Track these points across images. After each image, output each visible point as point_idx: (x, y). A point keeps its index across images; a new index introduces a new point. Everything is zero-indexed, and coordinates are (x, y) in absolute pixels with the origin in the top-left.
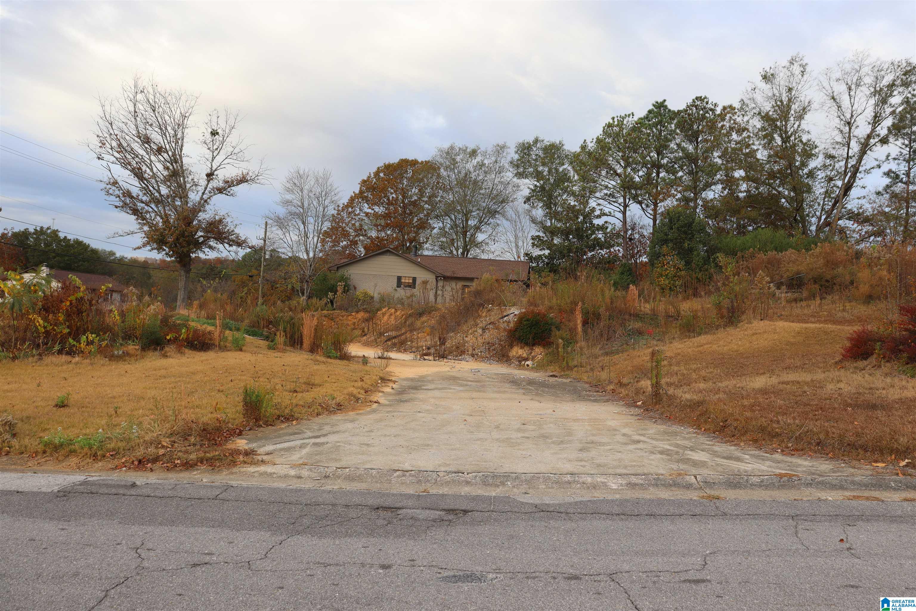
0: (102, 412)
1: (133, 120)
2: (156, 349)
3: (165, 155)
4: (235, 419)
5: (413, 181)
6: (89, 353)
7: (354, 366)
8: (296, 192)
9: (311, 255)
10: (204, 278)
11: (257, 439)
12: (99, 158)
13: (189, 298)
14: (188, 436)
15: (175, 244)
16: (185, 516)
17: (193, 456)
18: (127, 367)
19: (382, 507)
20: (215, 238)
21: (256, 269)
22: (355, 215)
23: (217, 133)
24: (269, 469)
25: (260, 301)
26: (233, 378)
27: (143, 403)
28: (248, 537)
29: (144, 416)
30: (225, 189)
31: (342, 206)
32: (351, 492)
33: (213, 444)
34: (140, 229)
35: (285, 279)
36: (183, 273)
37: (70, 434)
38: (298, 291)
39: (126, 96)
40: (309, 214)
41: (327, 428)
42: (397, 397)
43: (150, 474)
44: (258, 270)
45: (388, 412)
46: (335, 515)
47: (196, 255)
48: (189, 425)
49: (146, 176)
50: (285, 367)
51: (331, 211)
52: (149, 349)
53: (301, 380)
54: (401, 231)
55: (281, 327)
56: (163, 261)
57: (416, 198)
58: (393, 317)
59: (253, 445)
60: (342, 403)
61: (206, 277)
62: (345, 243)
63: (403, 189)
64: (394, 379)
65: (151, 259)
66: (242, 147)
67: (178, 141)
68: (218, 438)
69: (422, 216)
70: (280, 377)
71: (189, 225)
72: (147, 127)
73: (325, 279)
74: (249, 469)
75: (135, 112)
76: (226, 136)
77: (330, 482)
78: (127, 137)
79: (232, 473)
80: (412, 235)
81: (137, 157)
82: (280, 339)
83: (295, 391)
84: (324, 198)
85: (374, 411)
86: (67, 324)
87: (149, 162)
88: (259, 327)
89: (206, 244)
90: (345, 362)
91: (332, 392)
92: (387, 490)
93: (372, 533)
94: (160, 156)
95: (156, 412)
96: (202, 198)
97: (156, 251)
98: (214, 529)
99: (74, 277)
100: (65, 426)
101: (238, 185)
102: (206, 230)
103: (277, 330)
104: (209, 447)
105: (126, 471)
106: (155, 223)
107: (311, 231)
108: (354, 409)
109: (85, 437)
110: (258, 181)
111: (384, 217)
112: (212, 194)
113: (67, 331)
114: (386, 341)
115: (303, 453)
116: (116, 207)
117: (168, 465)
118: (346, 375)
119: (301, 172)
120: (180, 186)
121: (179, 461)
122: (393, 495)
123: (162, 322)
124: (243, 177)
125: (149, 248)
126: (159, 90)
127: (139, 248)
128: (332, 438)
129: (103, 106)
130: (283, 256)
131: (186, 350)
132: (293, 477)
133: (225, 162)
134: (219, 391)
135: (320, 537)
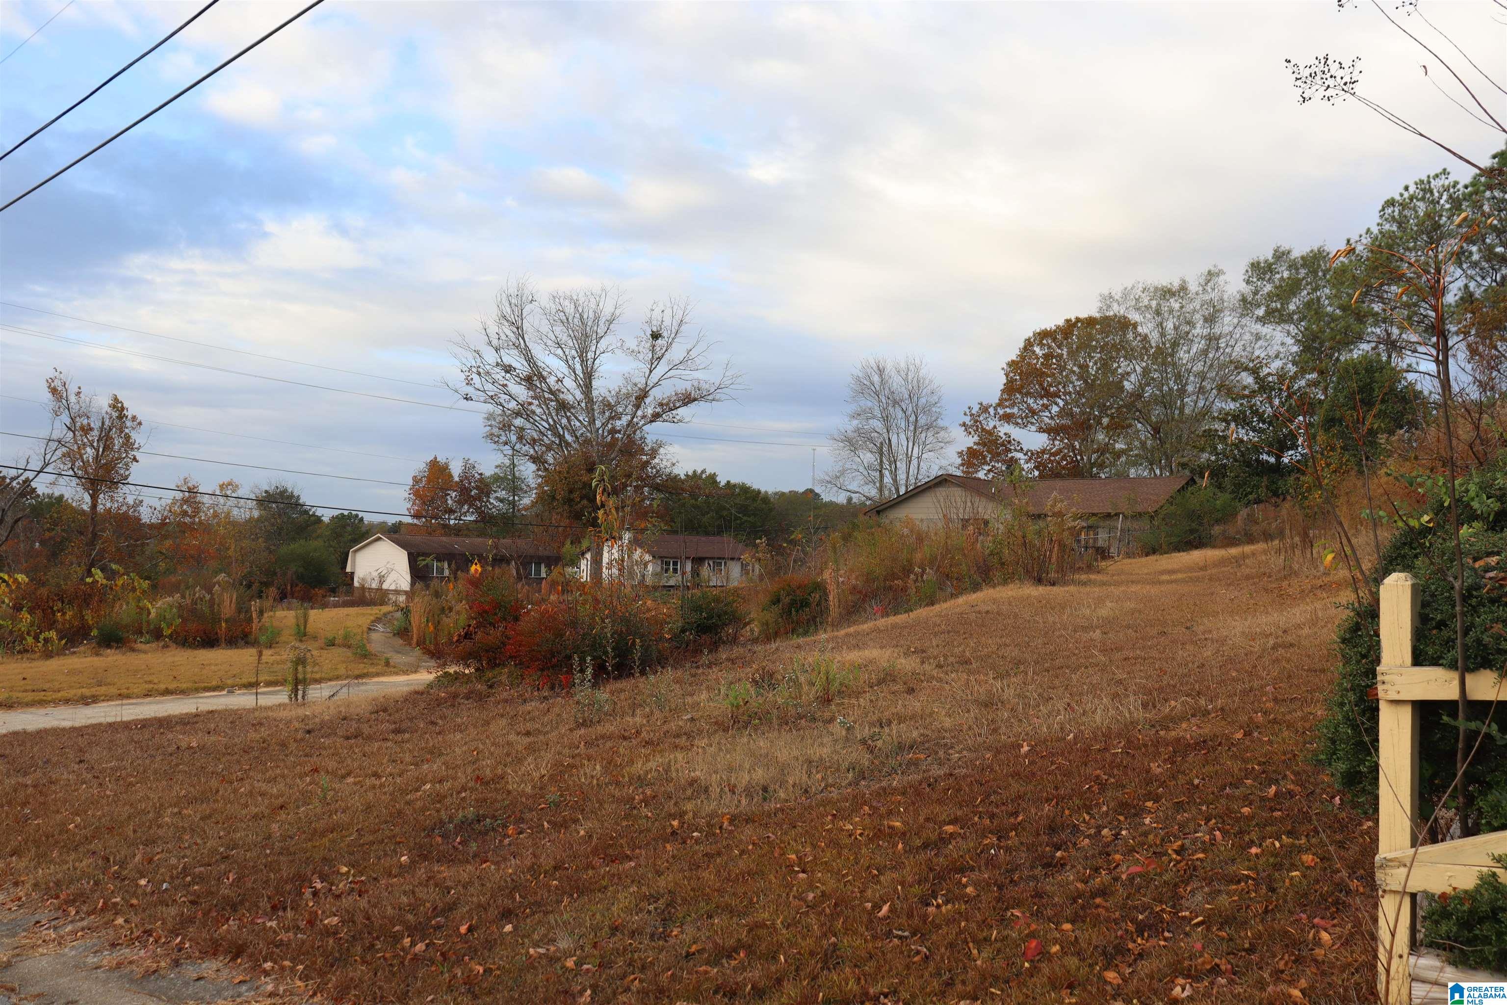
66: (700, 348)
76: (672, 336)
133: (667, 375)
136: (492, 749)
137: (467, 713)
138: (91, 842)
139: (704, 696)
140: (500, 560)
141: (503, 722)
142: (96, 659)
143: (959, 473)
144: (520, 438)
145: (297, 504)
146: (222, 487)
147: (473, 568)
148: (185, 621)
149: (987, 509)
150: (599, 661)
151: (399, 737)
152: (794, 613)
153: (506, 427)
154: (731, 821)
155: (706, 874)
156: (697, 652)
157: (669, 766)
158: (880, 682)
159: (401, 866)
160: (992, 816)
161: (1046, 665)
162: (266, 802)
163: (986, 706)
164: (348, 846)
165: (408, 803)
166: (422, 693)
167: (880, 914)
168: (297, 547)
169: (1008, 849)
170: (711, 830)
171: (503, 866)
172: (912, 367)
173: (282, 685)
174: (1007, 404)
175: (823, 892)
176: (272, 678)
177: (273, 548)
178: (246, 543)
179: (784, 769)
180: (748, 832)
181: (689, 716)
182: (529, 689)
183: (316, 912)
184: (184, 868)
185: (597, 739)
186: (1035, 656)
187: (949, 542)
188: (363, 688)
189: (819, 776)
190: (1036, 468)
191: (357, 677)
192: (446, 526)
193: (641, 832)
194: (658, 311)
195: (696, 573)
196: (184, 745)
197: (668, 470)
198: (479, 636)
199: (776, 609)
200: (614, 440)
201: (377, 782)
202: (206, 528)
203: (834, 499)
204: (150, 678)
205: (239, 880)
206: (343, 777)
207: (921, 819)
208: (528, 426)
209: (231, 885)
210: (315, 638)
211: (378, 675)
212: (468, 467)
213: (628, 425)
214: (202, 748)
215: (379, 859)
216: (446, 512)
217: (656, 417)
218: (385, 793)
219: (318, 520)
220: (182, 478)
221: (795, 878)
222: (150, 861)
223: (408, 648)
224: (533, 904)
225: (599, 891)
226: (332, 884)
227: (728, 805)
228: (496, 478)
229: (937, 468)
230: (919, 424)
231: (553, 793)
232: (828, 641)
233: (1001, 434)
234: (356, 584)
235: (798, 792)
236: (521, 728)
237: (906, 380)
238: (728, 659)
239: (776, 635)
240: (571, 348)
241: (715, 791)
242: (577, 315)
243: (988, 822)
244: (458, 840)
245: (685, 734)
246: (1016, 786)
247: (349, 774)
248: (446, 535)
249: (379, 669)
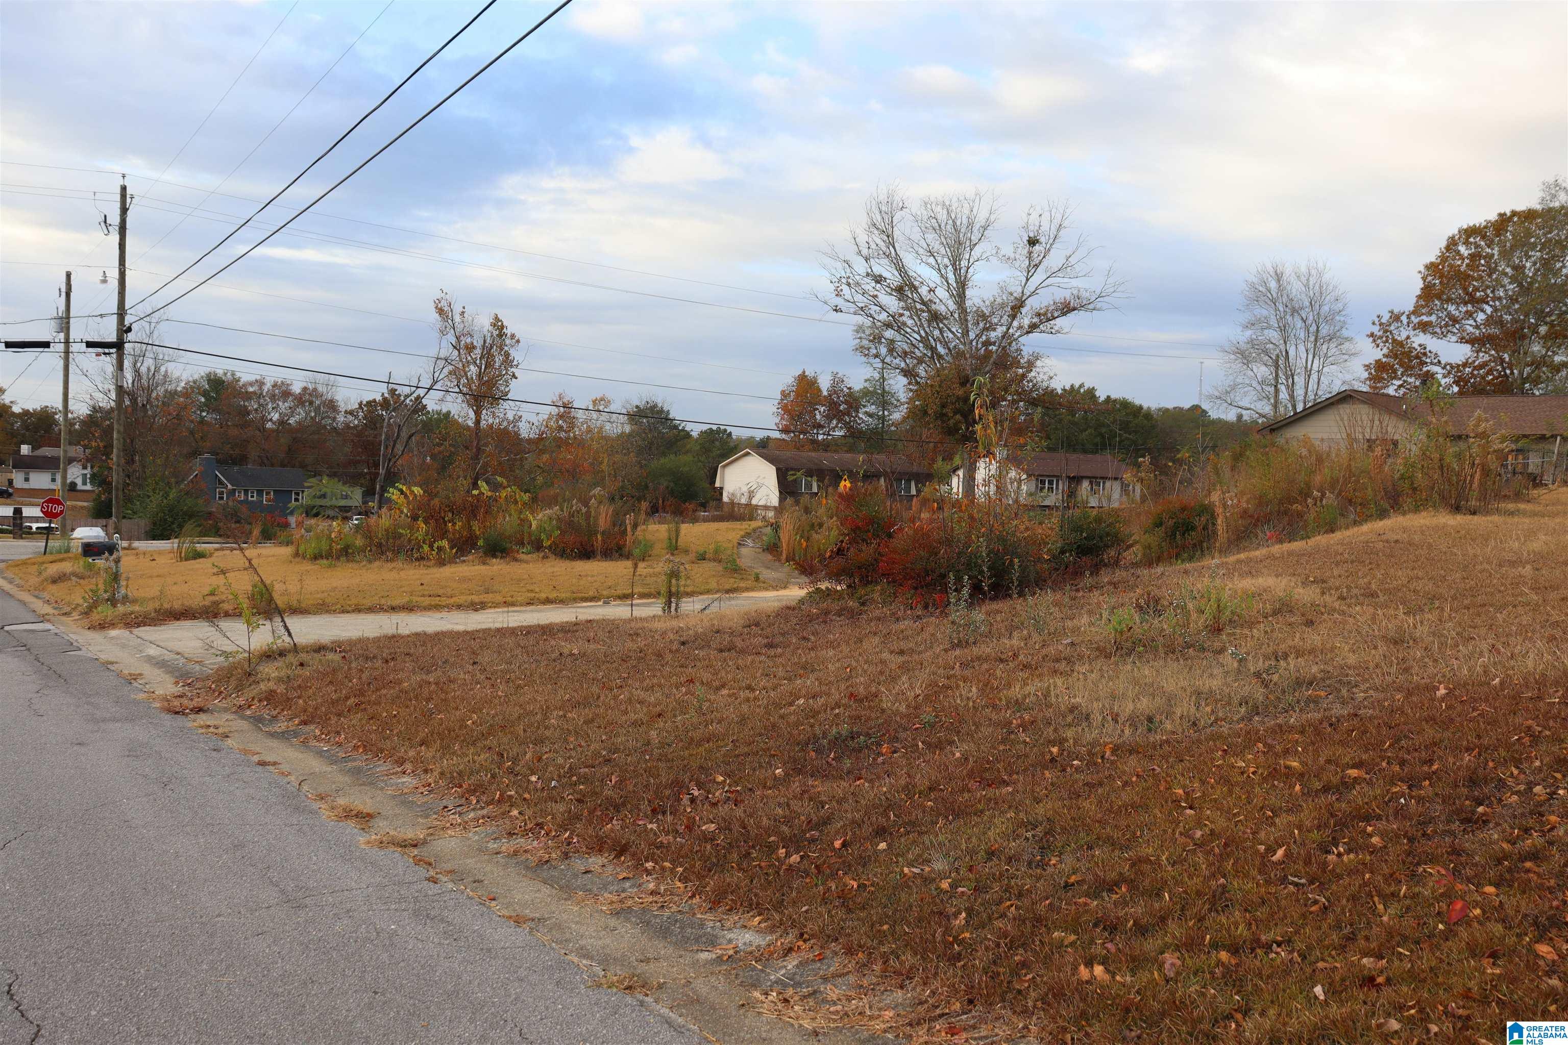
23: (1038, 241)
76: (1050, 243)
113: (422, 537)
133: (1045, 283)
136: (866, 667)
137: (839, 629)
138: (486, 739)
139: (1085, 619)
140: (870, 476)
141: (876, 640)
142: (483, 567)
143: (1365, 388)
144: (891, 351)
145: (667, 419)
146: (594, 402)
147: (843, 483)
148: (563, 533)
149: (1397, 429)
150: (975, 581)
151: (772, 652)
152: (1178, 537)
153: (877, 339)
154: (1114, 751)
155: (1086, 804)
156: (1077, 573)
157: (1048, 691)
158: (1276, 613)
159: (775, 778)
160: (1402, 763)
161: (1466, 602)
162: (645, 709)
163: (1396, 643)
164: (724, 756)
165: (782, 717)
166: (794, 609)
167: (1274, 858)
168: (668, 461)
169: (1420, 800)
170: (1092, 759)
171: (877, 784)
172: (1313, 272)
173: (655, 597)
174: (1423, 311)
175: (1212, 830)
176: (646, 591)
177: (643, 462)
178: (617, 458)
179: (1170, 699)
180: (1132, 763)
181: (1069, 641)
182: (902, 608)
183: (694, 818)
184: (570, 768)
185: (972, 661)
186: (1453, 592)
187: (1353, 463)
188: (733, 602)
189: (1208, 709)
190: (1456, 383)
191: (728, 591)
192: (814, 442)
193: (1019, 757)
194: (1034, 216)
195: (1072, 494)
196: (566, 651)
197: (1045, 384)
198: (852, 552)
199: (1160, 532)
200: (989, 353)
201: (752, 696)
202: (580, 443)
203: (1223, 417)
204: (532, 587)
205: (621, 781)
206: (718, 689)
207: (1322, 760)
208: (898, 337)
209: (614, 787)
210: (686, 552)
211: (747, 589)
212: (837, 381)
213: (1003, 337)
214: (583, 655)
215: (754, 770)
216: (814, 427)
217: (1033, 327)
218: (759, 706)
219: (687, 435)
220: (557, 394)
221: (1181, 814)
222: (540, 759)
223: (777, 564)
224: (907, 824)
225: (975, 814)
226: (709, 792)
227: (1111, 734)
228: (866, 393)
229: (1339, 383)
230: (1321, 335)
231: (927, 715)
232: (1218, 566)
233: (1415, 345)
234: (725, 499)
235: (1186, 725)
236: (895, 646)
237: (1307, 286)
238: (1110, 583)
239: (1159, 560)
240: (943, 256)
241: (1097, 718)
242: (950, 222)
243: (1397, 768)
244: (832, 756)
245: (1065, 659)
246: (1430, 732)
247: (723, 686)
248: (814, 450)
249: (749, 583)
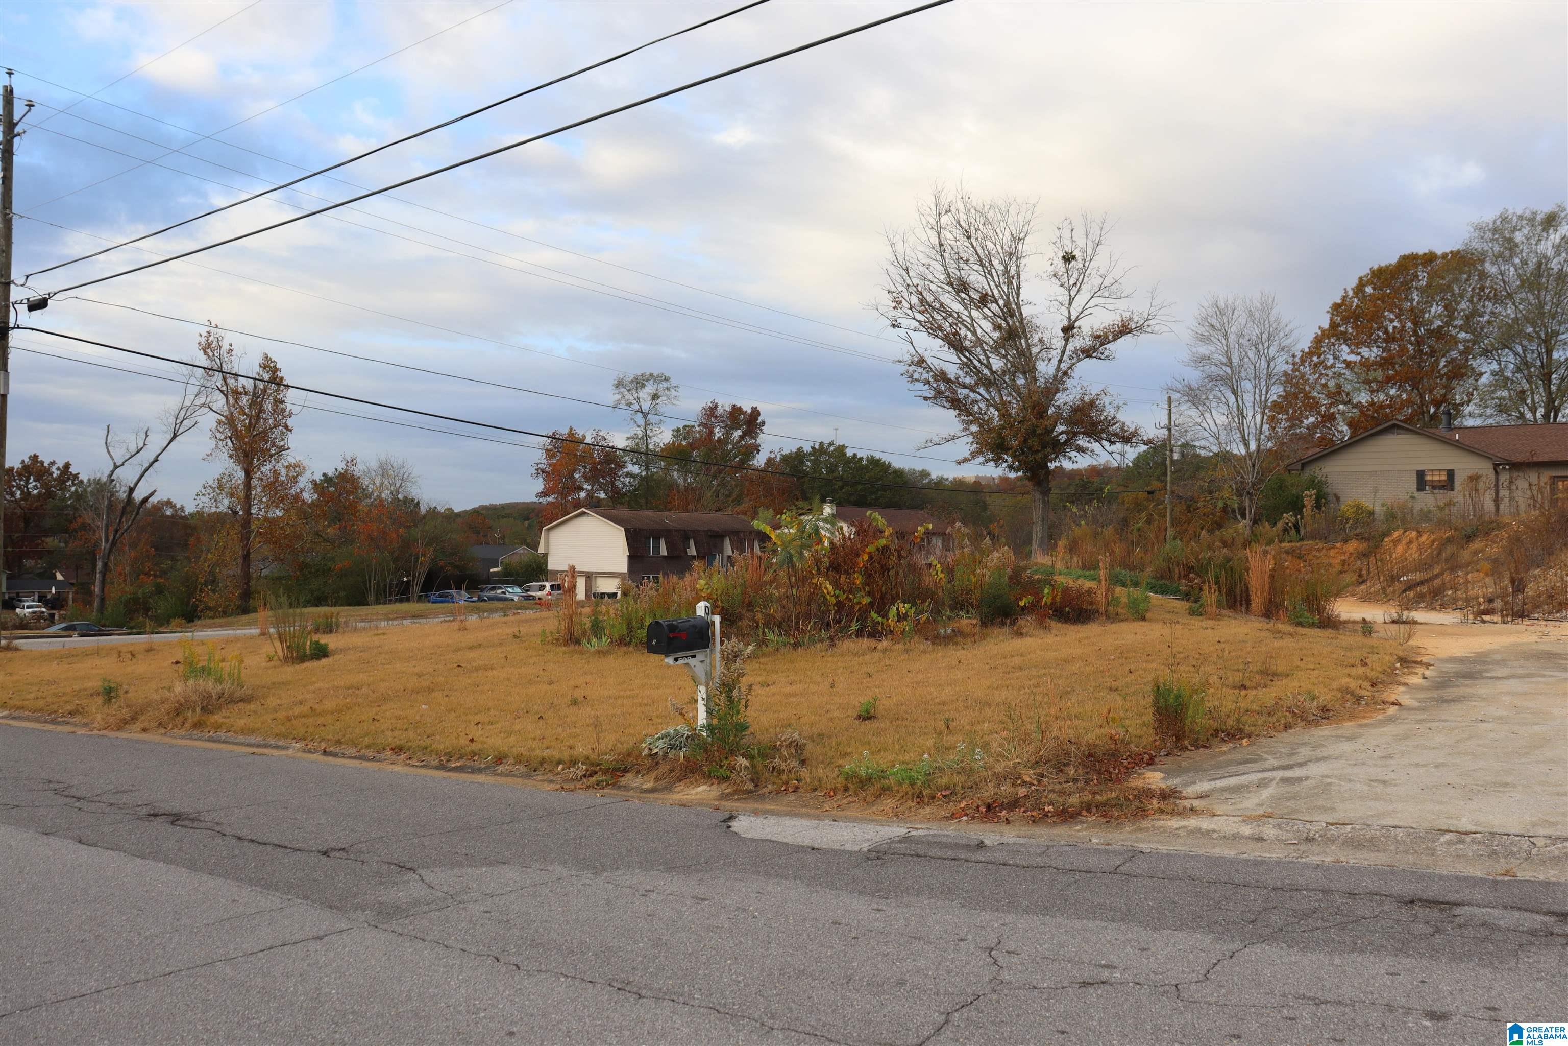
0: (926, 727)
1: (939, 257)
2: (1003, 624)
3: (994, 307)
4: (1140, 737)
5: (1429, 293)
6: (902, 633)
7: (1347, 639)
8: (1215, 341)
9: (1253, 446)
10: (1073, 502)
11: (1178, 771)
12: (894, 326)
13: (1051, 537)
14: (1064, 765)
15: (1022, 450)
16: (1066, 900)
17: (1074, 800)
18: (960, 654)
19: (1420, 900)
20: (1087, 434)
21: (1158, 479)
22: (1326, 368)
23: (1074, 258)
24: (1205, 823)
25: (1170, 532)
26: (1133, 667)
27: (988, 712)
28: (1173, 941)
29: (991, 732)
30: (1096, 350)
31: (1299, 354)
32: (1358, 870)
33: (1106, 779)
34: (965, 430)
35: (1210, 493)
36: (1038, 496)
37: (881, 761)
38: (1233, 511)
39: (924, 223)
40: (1243, 375)
41: (1305, 752)
42: (1435, 694)
43: (1005, 828)
44: (1162, 481)
45: (1419, 722)
46: (1331, 910)
47: (1058, 464)
48: (1065, 747)
49: (967, 343)
50: (1223, 645)
51: (1282, 366)
52: (993, 624)
53: (1252, 667)
54: (1415, 386)
55: (1211, 576)
56: (1005, 479)
57: (1440, 323)
58: (1414, 546)
59: (1175, 782)
60: (1329, 707)
61: (1074, 499)
62: (1312, 419)
63: (1412, 309)
64: (1425, 659)
65: (985, 477)
66: (1116, 273)
67: (1012, 279)
68: (1114, 769)
69: (1454, 354)
70: (1215, 663)
71: (1042, 417)
72: (961, 265)
73: (1280, 488)
74: (1169, 823)
75: (941, 245)
76: (1088, 259)
77: (1314, 848)
78: (933, 287)
79: (1141, 830)
80: (1439, 392)
81: (951, 315)
82: (1210, 596)
83: (1243, 687)
84: (1266, 345)
85: (1392, 720)
86: (867, 589)
87: (969, 320)
88: (1171, 578)
89: (1071, 445)
90: (1329, 632)
91: (1310, 687)
92: (1428, 867)
93: (1402, 949)
94: (985, 310)
95: (1010, 726)
96: (1058, 369)
97: (992, 464)
98: (1114, 925)
99: (876, 515)
100: (874, 749)
101: (1115, 340)
102: (1069, 422)
103: (1204, 582)
104: (1099, 784)
105: (967, 822)
106: (986, 418)
107: (1249, 405)
108: (1352, 717)
109: (904, 766)
110: (1149, 330)
111: (1381, 365)
112: (1075, 360)
113: (867, 600)
114: (1404, 591)
115: (1264, 797)
116: (926, 399)
117: (1034, 813)
118: (1334, 656)
119: (1222, 305)
120: (1021, 353)
121: (1051, 808)
122: (1441, 877)
123: (1010, 578)
124: (1123, 326)
125: (981, 459)
126: (974, 204)
127: (966, 460)
128: (1315, 770)
129: (892, 244)
130: (1203, 453)
131: (1053, 624)
132: (1247, 838)
133: (1091, 304)
134: (1111, 689)
135: (1304, 950)
